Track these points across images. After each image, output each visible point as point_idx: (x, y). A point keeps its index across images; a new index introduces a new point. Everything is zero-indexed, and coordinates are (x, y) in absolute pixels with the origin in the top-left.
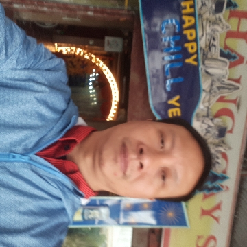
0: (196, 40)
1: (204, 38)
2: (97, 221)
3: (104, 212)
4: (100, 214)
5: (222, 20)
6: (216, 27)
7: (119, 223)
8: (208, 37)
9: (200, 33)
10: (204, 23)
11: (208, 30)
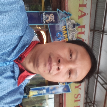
0: (68, 38)
1: (70, 36)
2: (42, 94)
3: (45, 91)
4: (43, 92)
5: (76, 30)
6: (74, 32)
7: (49, 93)
8: (72, 36)
9: (69, 35)
10: (70, 31)
11: (71, 34)
